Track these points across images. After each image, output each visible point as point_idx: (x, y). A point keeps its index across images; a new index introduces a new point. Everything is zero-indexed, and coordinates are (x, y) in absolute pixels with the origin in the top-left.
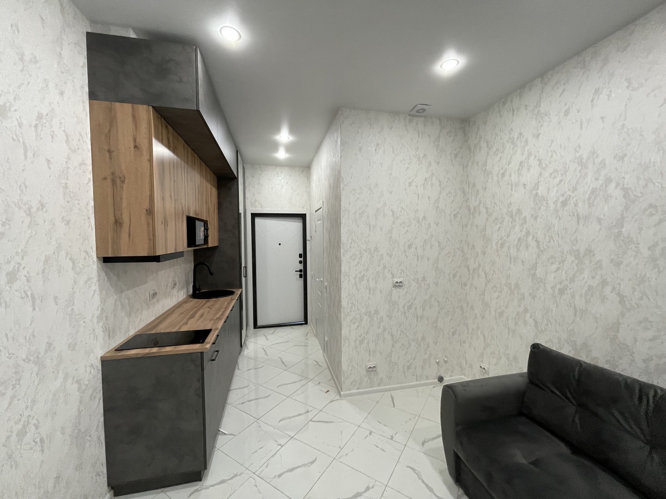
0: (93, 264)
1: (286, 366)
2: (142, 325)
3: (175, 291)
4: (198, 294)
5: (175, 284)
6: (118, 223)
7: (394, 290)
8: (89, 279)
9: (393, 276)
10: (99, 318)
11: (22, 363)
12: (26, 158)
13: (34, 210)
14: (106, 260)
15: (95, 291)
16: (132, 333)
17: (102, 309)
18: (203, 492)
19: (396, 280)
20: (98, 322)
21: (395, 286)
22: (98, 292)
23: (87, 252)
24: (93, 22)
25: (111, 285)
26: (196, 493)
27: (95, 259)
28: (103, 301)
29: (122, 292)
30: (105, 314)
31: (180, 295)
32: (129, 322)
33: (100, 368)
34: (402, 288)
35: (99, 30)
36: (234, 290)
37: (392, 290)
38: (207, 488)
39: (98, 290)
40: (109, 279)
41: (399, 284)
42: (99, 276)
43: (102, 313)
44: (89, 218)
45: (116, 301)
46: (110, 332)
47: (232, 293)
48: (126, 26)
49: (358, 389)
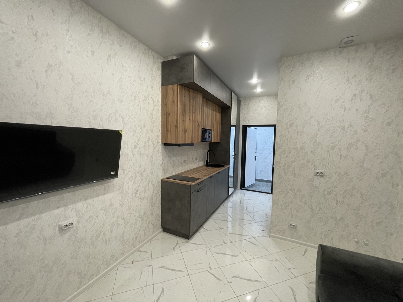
0: (160, 146)
1: (247, 211)
2: (179, 172)
3: (197, 162)
4: (208, 165)
5: (197, 158)
6: (167, 131)
7: (316, 178)
8: (158, 151)
9: (315, 167)
10: (161, 165)
11: (137, 173)
12: (141, 111)
13: (142, 127)
14: (165, 144)
15: (160, 155)
16: (174, 174)
17: (163, 162)
18: (188, 244)
19: (317, 171)
20: (161, 166)
21: (316, 175)
22: (161, 156)
23: (158, 141)
24: (164, 57)
25: (166, 154)
26: (185, 243)
27: (161, 143)
28: (163, 160)
29: (171, 157)
30: (163, 164)
31: (200, 164)
32: (173, 170)
33: (161, 183)
34: (323, 177)
35: (166, 60)
36: (225, 165)
37: (314, 178)
38: (190, 243)
39: (161, 155)
40: (166, 152)
41: (319, 174)
42: (162, 150)
43: (162, 163)
44: (159, 129)
45: (168, 160)
46: (165, 171)
47: (223, 166)
48: (172, 55)
49: (282, 236)
